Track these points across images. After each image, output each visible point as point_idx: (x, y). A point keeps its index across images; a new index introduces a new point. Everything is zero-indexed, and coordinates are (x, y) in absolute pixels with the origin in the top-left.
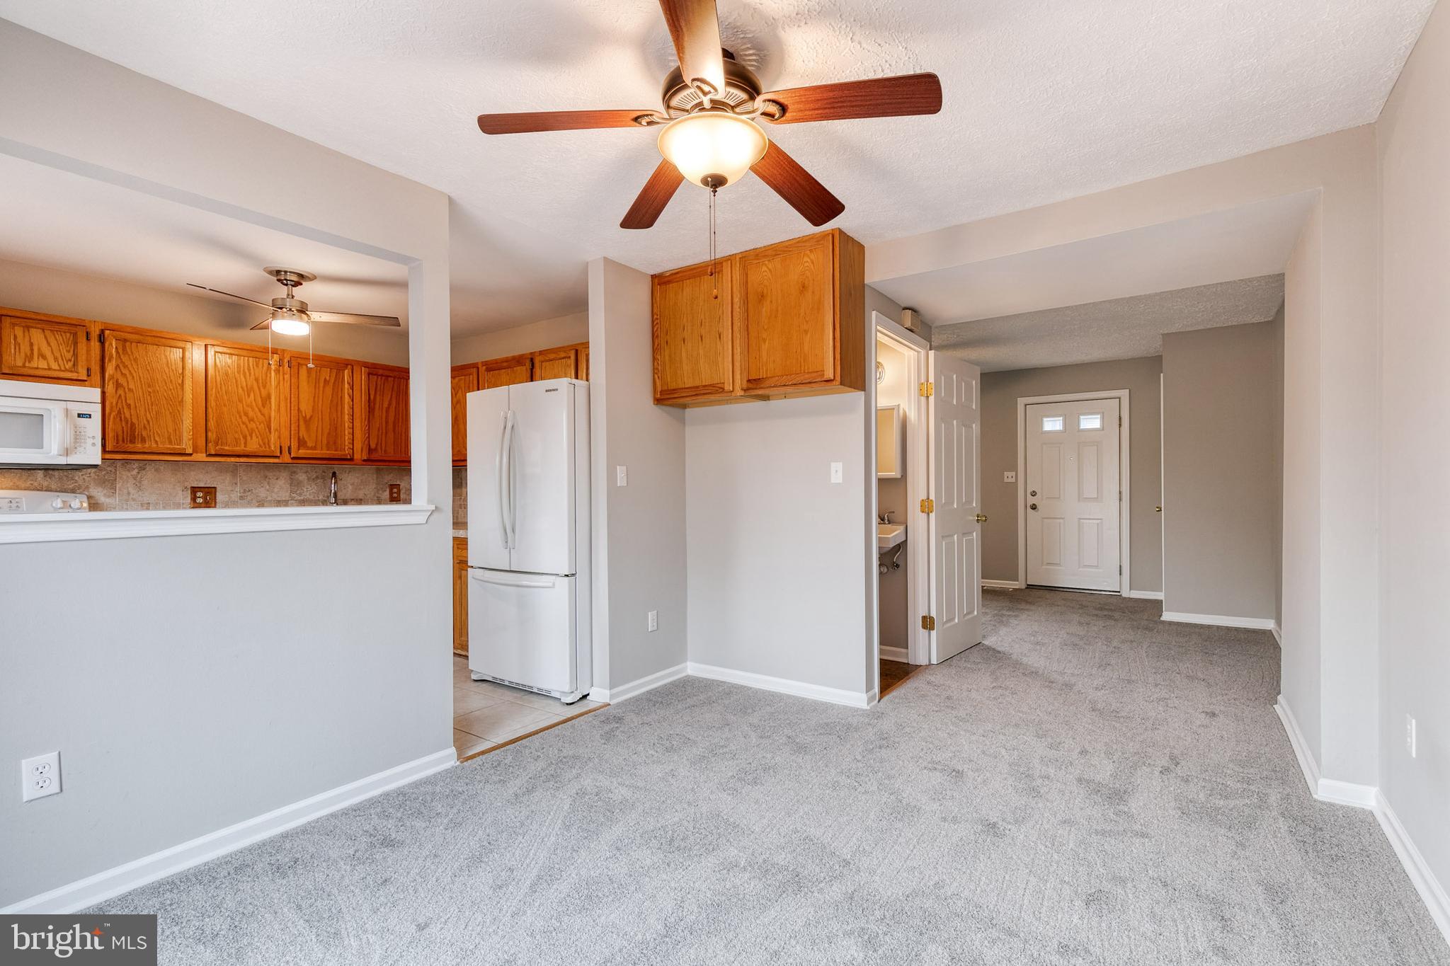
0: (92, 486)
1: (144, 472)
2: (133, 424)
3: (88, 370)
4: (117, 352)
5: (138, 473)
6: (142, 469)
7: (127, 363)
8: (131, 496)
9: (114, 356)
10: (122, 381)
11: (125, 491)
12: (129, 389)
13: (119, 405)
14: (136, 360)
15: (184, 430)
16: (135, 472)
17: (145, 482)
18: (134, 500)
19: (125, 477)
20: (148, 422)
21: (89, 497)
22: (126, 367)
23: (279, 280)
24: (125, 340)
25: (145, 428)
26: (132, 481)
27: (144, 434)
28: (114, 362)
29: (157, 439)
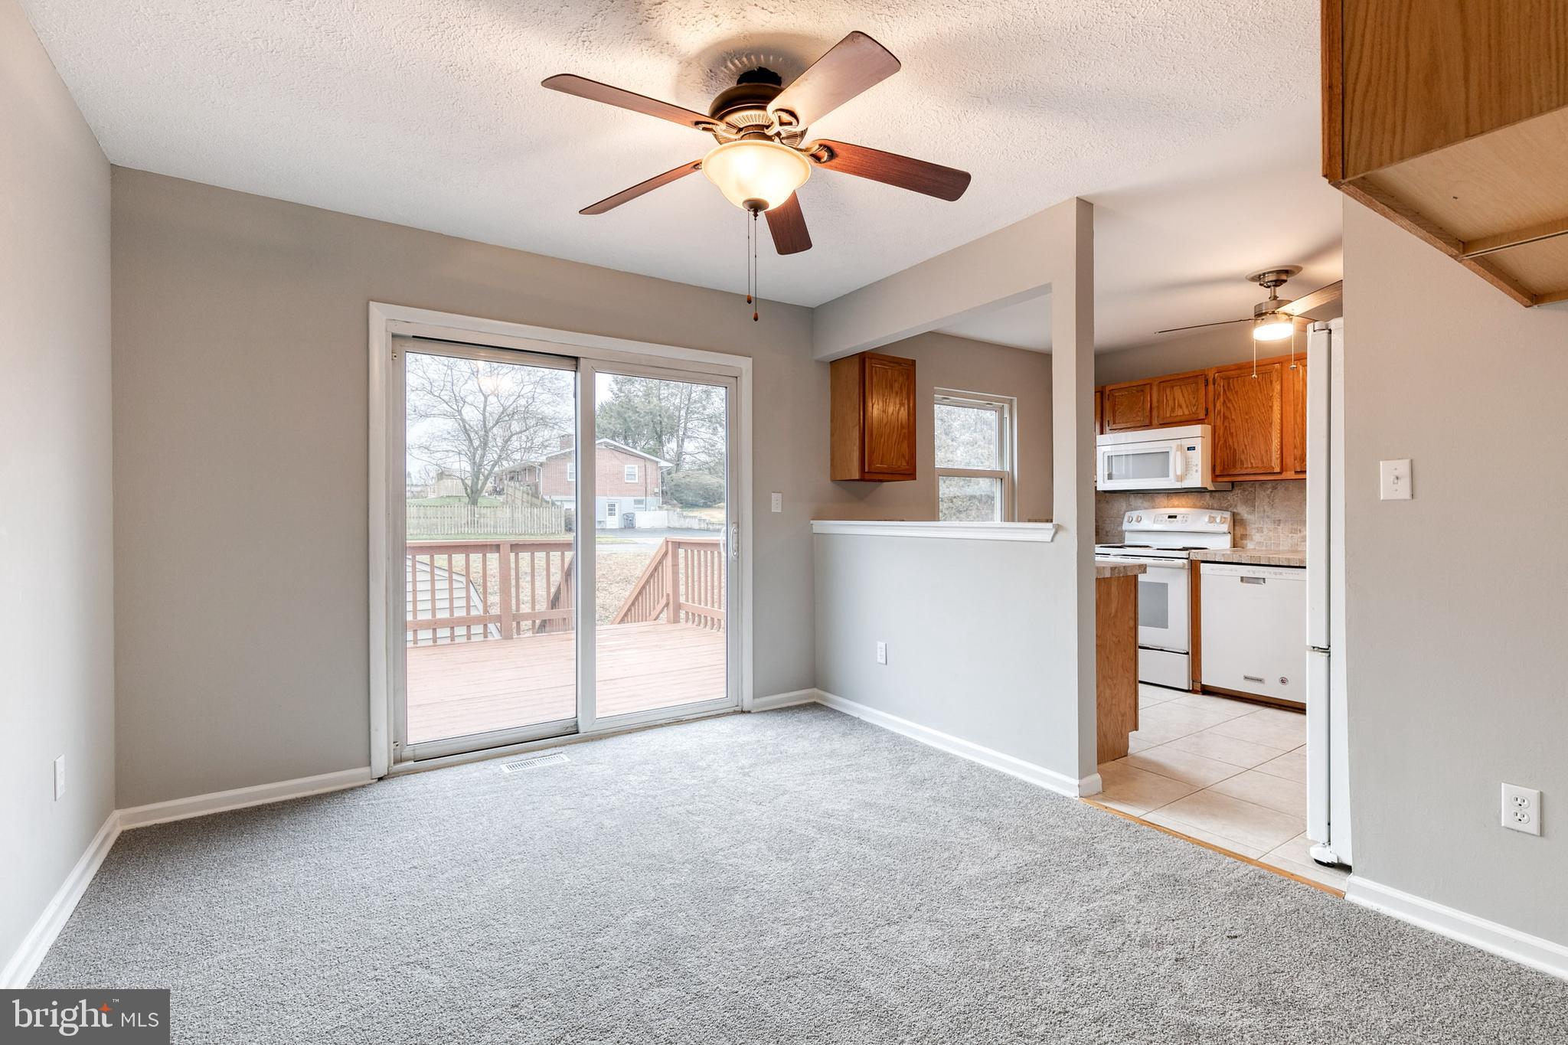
0: (1239, 505)
1: (1275, 491)
2: (1235, 450)
3: (1207, 410)
4: (1224, 390)
5: (1271, 492)
6: (1274, 488)
7: (1231, 398)
8: (1266, 514)
9: (1222, 393)
10: (1227, 414)
11: (1262, 509)
12: (1233, 420)
13: (1225, 434)
14: (1237, 392)
15: (1273, 450)
16: (1268, 492)
17: (1277, 501)
18: (1268, 517)
19: (1262, 496)
20: (1246, 446)
21: (1234, 515)
22: (1230, 401)
23: (1261, 285)
24: (1229, 378)
25: (1243, 452)
26: (1267, 500)
27: (1243, 457)
28: (1222, 399)
29: (1252, 461)
